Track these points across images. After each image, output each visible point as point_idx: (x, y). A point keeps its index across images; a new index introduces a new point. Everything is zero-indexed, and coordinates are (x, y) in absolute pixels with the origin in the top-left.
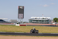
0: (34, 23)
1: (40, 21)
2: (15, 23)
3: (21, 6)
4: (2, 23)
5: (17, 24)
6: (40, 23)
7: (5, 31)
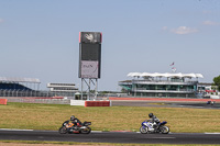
0: (139, 94)
1: (164, 87)
2: (69, 94)
3: (89, 33)
4: (19, 95)
5: (77, 98)
6: (164, 94)
7: (30, 127)
